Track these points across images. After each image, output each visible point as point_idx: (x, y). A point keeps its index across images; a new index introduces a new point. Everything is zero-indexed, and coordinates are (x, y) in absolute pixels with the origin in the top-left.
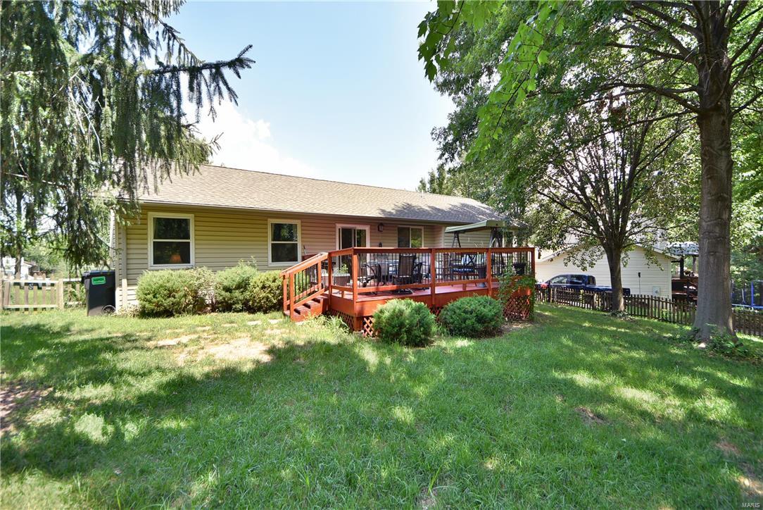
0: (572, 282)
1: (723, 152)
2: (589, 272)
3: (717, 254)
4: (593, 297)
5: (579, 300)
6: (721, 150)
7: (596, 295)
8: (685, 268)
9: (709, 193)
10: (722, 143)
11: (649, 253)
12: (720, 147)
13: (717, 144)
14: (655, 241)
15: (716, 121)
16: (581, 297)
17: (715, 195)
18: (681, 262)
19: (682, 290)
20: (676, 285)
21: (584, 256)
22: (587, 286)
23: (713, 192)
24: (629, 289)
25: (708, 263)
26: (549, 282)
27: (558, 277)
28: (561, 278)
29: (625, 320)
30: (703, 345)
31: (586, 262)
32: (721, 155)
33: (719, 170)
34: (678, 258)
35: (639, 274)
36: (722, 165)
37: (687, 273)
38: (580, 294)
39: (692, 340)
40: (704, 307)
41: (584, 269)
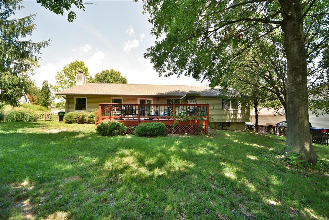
1: (295, 42)
6: (293, 40)
10: (294, 37)
12: (292, 39)
26: (277, 124)
33: (292, 52)
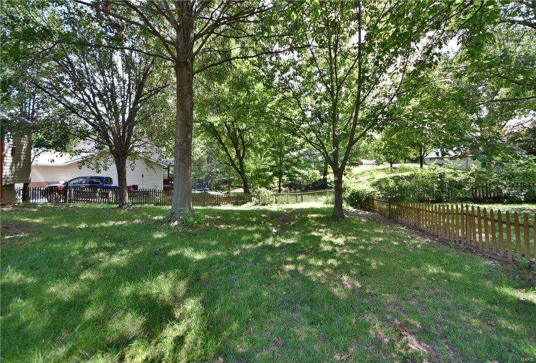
0: (90, 183)
1: (189, 95)
2: (103, 174)
3: (185, 161)
4: (108, 193)
5: (96, 197)
7: (110, 192)
8: (170, 173)
9: (181, 119)
11: (148, 161)
13: (186, 87)
14: (152, 154)
15: (185, 72)
16: (97, 195)
17: (185, 121)
18: (168, 169)
19: (168, 184)
20: (166, 182)
21: (98, 161)
22: (105, 185)
23: (183, 120)
24: (137, 186)
25: (180, 167)
26: (67, 184)
27: (78, 178)
28: (81, 180)
29: (128, 210)
30: (176, 223)
31: (100, 166)
32: (187, 96)
34: (166, 166)
35: (143, 175)
36: (188, 103)
37: (171, 175)
38: (97, 192)
39: (169, 221)
40: (177, 197)
41: (99, 171)
